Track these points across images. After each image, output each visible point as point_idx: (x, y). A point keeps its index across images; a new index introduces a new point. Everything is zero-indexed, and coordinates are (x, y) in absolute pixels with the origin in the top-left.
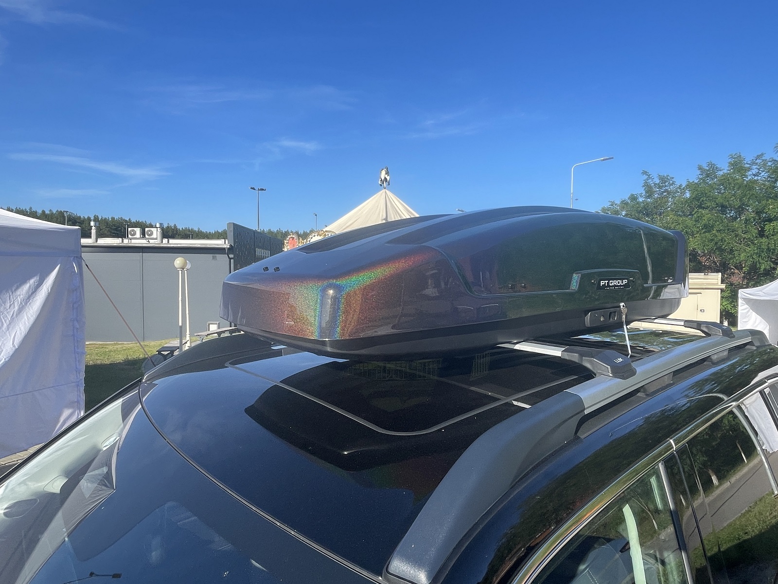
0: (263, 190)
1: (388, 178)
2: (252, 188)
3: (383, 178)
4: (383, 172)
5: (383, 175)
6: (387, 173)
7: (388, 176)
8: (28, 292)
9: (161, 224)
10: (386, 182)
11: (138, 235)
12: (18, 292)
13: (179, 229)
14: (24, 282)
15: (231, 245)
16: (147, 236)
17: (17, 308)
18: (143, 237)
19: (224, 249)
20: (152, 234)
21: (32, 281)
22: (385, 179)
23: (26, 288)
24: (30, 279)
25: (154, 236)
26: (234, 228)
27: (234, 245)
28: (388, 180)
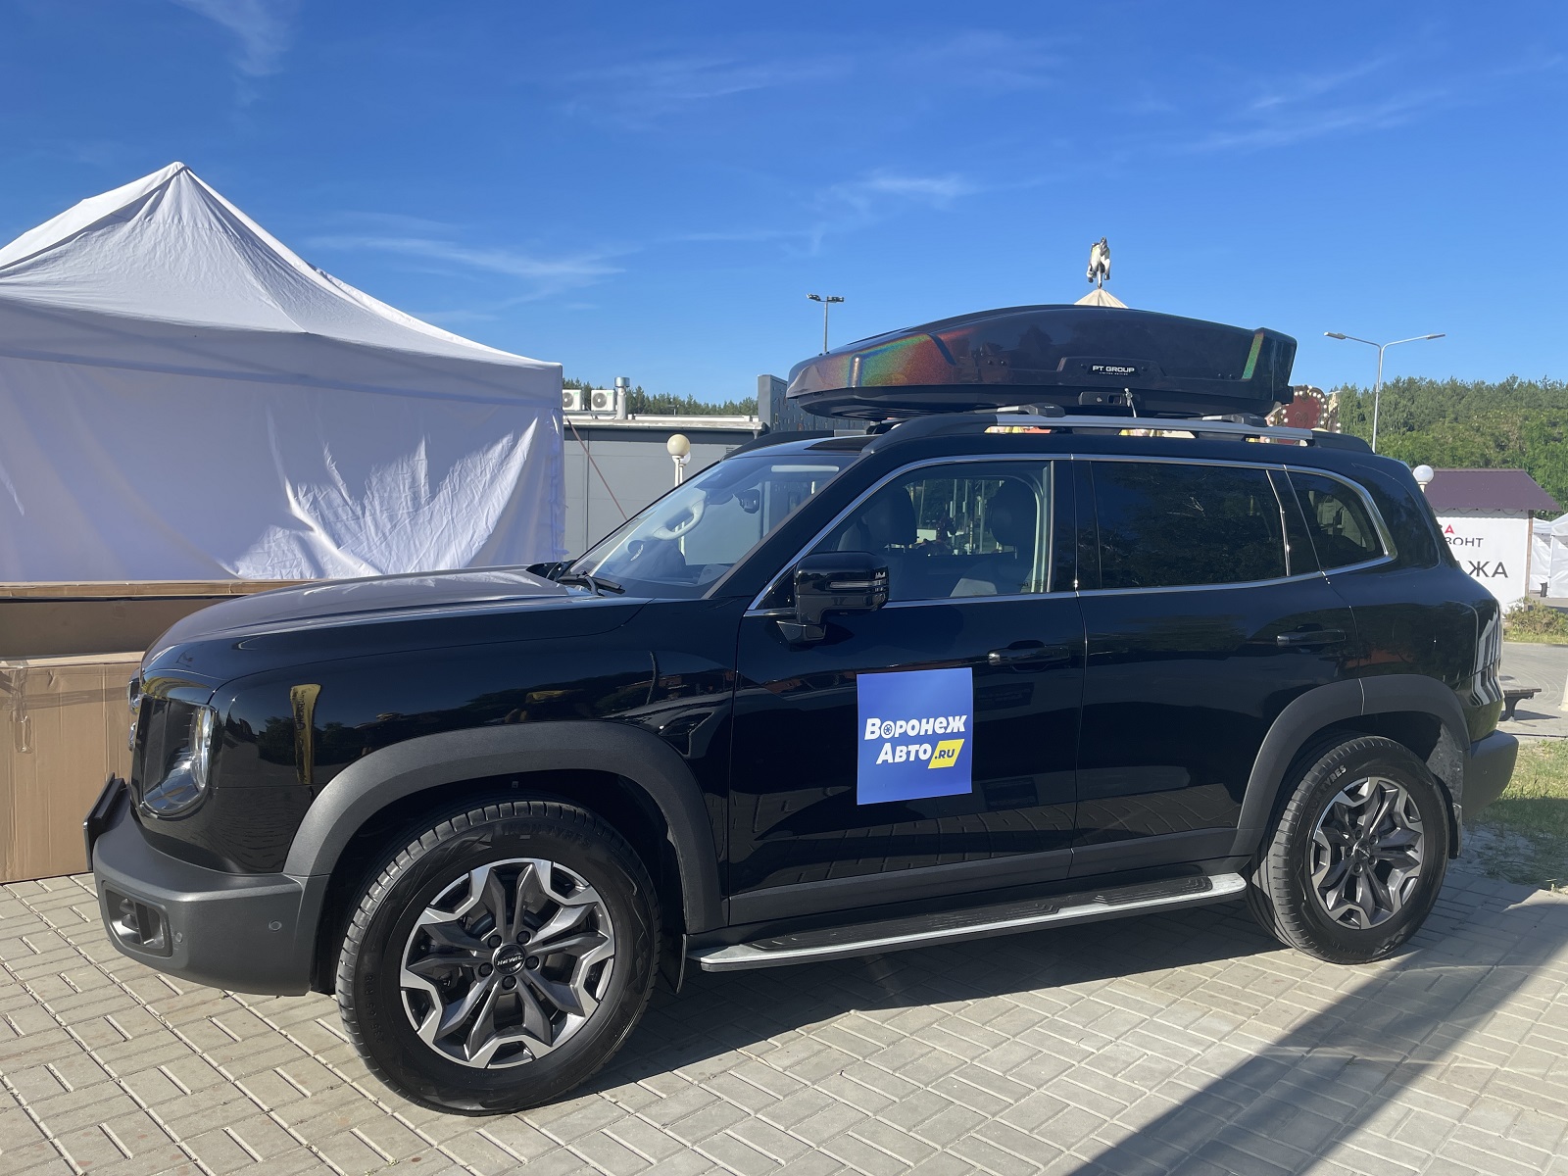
0: (838, 300)
1: (1107, 263)
2: (812, 298)
3: (1094, 264)
4: (1097, 251)
5: (1096, 258)
6: (1105, 252)
7: (1106, 258)
8: (500, 455)
9: (626, 381)
10: (1103, 271)
11: (577, 405)
12: (490, 456)
13: (648, 398)
14: (496, 441)
15: (765, 425)
16: (593, 408)
17: (488, 476)
18: (586, 410)
19: (750, 433)
20: (603, 404)
21: (505, 440)
22: (1101, 266)
23: (498, 448)
24: (502, 437)
25: (609, 407)
26: (773, 388)
27: (772, 424)
28: (1107, 268)
